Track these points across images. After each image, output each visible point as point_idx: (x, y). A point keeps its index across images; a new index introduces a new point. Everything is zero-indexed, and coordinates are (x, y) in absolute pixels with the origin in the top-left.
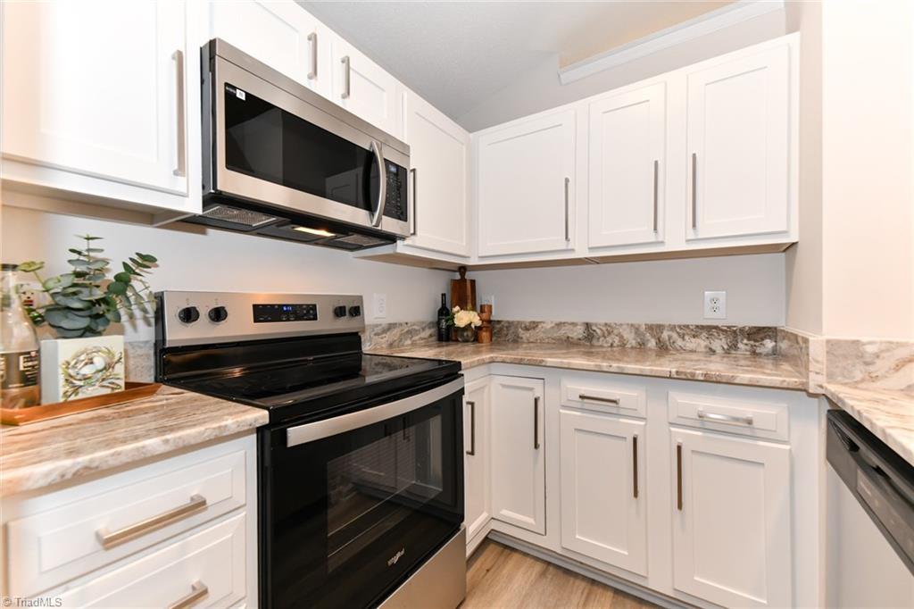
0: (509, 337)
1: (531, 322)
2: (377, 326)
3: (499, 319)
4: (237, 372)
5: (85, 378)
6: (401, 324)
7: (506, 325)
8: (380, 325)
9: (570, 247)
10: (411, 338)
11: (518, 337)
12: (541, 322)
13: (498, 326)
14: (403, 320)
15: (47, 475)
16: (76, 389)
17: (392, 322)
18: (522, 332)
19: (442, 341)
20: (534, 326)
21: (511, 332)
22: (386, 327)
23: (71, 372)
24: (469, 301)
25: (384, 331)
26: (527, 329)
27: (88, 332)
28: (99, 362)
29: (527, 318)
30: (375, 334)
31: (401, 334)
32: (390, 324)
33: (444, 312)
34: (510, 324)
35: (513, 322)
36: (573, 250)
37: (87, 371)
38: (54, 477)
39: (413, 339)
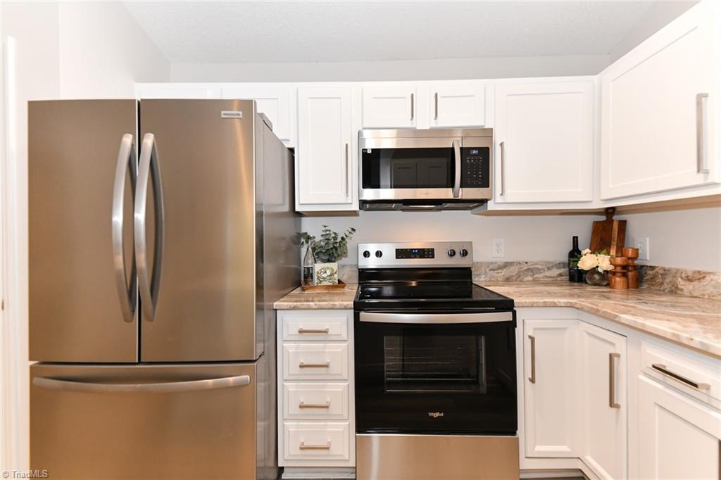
0: (666, 286)
1: (695, 272)
2: (492, 263)
3: (653, 265)
4: (414, 284)
5: (324, 278)
6: (520, 263)
7: (662, 272)
8: (496, 263)
9: (709, 181)
10: (531, 276)
11: (677, 288)
12: (709, 273)
13: (650, 272)
14: (522, 259)
15: (287, 305)
16: (321, 282)
17: (509, 261)
18: (683, 283)
19: (574, 282)
20: (699, 276)
21: (668, 280)
22: (502, 265)
23: (319, 275)
24: (614, 243)
25: (500, 268)
26: (689, 279)
27: (329, 261)
28: (329, 273)
29: (690, 266)
30: (490, 270)
31: (520, 272)
32: (506, 263)
33: (575, 253)
34: (666, 272)
35: (669, 270)
36: (715, 184)
37: (324, 275)
38: (288, 307)
39: (535, 276)
